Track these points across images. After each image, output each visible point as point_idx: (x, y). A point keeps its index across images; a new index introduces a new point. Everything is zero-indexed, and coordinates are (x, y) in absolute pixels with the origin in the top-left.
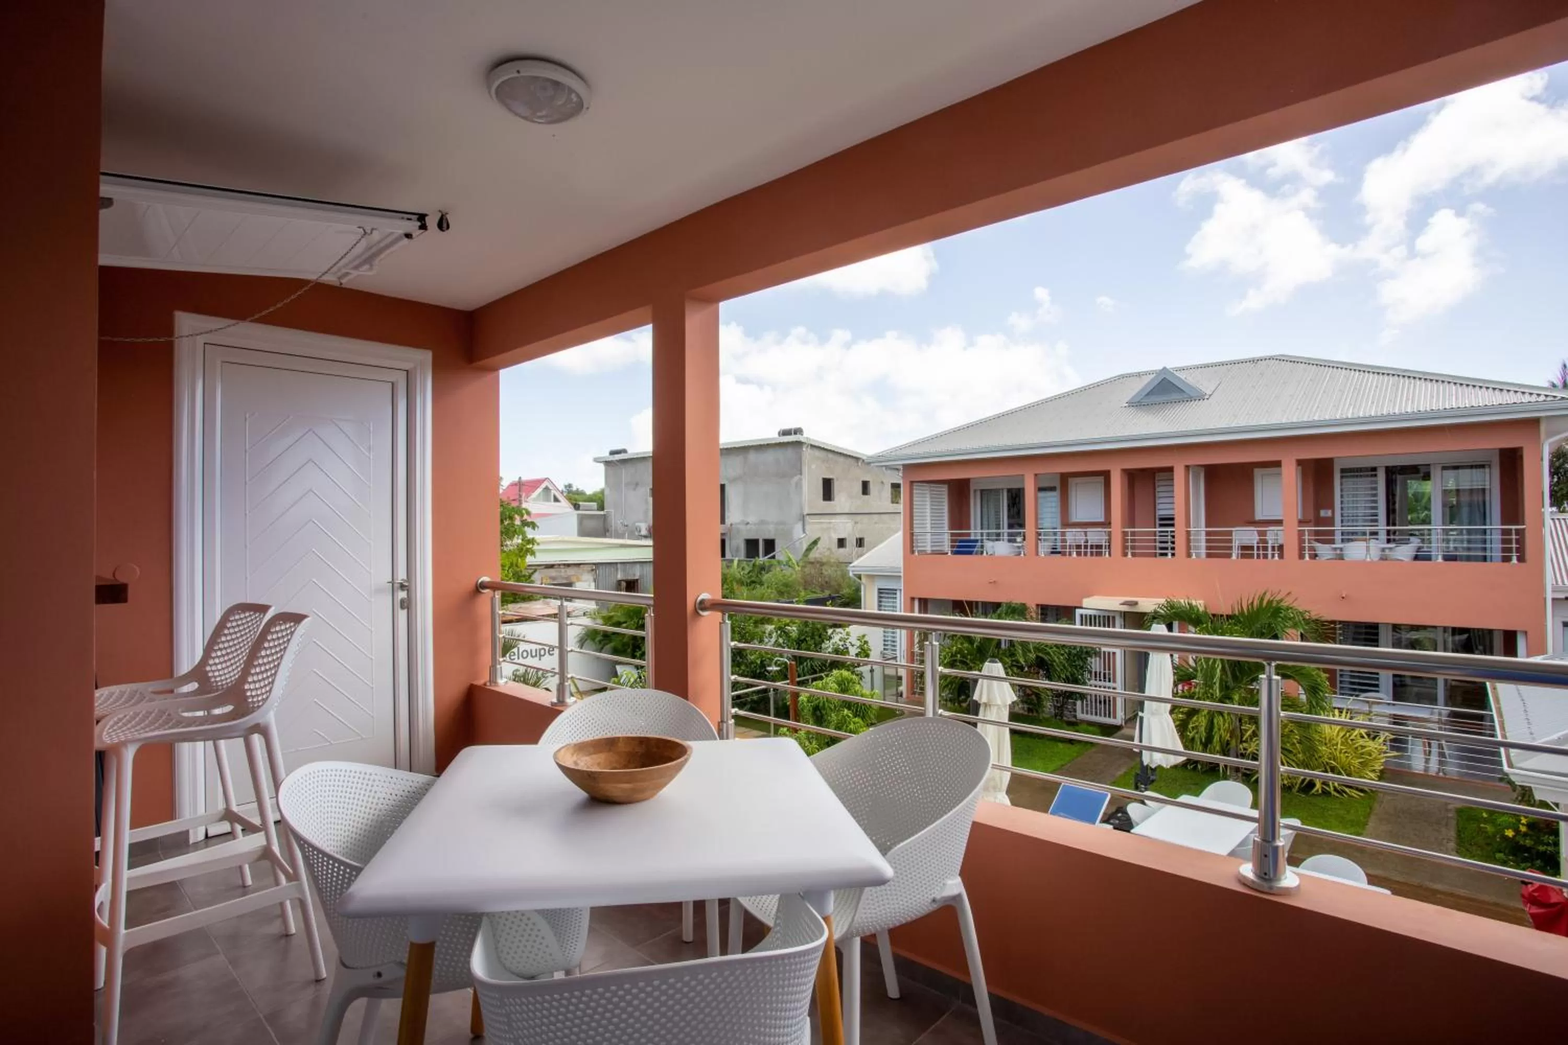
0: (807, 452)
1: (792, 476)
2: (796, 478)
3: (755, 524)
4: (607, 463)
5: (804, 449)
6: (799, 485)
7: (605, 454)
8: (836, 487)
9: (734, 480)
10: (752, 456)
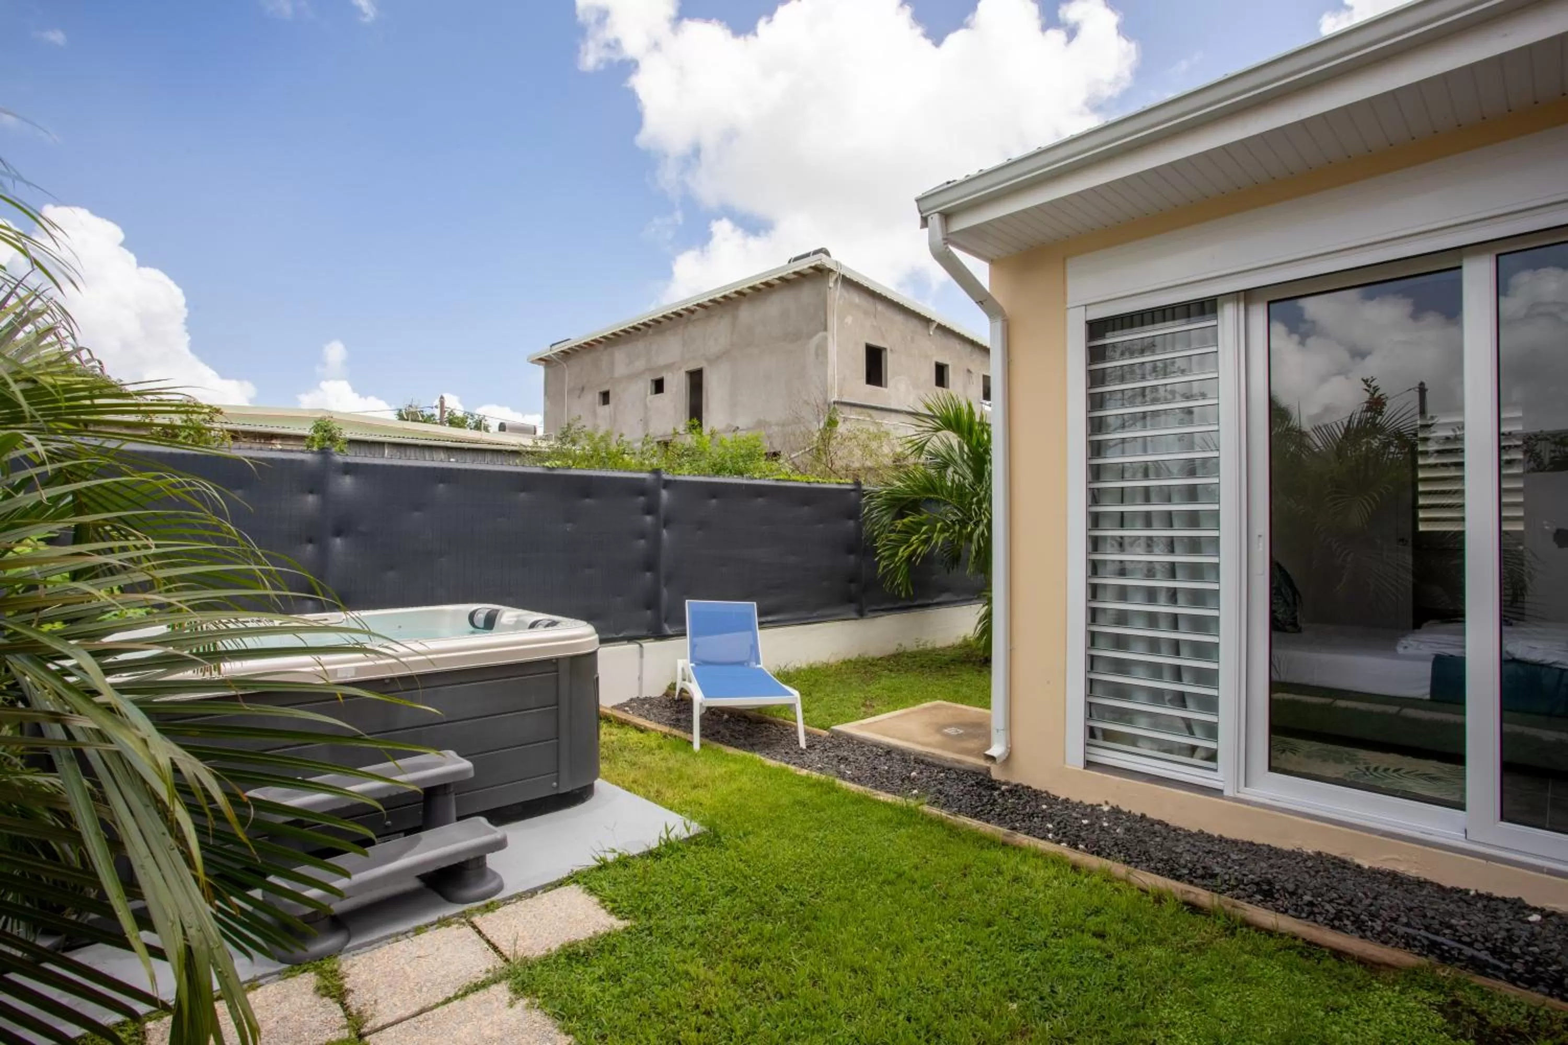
0: (836, 294)
1: (810, 336)
2: (816, 339)
3: (748, 429)
4: (546, 361)
5: (831, 284)
6: (822, 351)
7: (544, 350)
8: (891, 363)
9: (715, 360)
10: (745, 313)
